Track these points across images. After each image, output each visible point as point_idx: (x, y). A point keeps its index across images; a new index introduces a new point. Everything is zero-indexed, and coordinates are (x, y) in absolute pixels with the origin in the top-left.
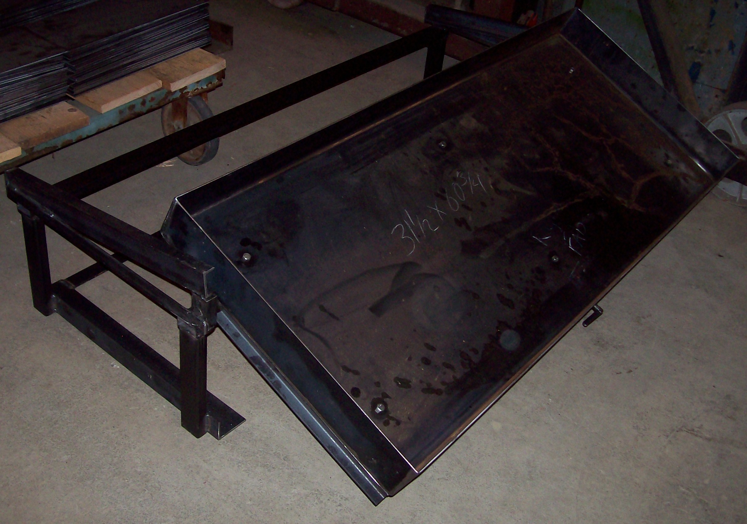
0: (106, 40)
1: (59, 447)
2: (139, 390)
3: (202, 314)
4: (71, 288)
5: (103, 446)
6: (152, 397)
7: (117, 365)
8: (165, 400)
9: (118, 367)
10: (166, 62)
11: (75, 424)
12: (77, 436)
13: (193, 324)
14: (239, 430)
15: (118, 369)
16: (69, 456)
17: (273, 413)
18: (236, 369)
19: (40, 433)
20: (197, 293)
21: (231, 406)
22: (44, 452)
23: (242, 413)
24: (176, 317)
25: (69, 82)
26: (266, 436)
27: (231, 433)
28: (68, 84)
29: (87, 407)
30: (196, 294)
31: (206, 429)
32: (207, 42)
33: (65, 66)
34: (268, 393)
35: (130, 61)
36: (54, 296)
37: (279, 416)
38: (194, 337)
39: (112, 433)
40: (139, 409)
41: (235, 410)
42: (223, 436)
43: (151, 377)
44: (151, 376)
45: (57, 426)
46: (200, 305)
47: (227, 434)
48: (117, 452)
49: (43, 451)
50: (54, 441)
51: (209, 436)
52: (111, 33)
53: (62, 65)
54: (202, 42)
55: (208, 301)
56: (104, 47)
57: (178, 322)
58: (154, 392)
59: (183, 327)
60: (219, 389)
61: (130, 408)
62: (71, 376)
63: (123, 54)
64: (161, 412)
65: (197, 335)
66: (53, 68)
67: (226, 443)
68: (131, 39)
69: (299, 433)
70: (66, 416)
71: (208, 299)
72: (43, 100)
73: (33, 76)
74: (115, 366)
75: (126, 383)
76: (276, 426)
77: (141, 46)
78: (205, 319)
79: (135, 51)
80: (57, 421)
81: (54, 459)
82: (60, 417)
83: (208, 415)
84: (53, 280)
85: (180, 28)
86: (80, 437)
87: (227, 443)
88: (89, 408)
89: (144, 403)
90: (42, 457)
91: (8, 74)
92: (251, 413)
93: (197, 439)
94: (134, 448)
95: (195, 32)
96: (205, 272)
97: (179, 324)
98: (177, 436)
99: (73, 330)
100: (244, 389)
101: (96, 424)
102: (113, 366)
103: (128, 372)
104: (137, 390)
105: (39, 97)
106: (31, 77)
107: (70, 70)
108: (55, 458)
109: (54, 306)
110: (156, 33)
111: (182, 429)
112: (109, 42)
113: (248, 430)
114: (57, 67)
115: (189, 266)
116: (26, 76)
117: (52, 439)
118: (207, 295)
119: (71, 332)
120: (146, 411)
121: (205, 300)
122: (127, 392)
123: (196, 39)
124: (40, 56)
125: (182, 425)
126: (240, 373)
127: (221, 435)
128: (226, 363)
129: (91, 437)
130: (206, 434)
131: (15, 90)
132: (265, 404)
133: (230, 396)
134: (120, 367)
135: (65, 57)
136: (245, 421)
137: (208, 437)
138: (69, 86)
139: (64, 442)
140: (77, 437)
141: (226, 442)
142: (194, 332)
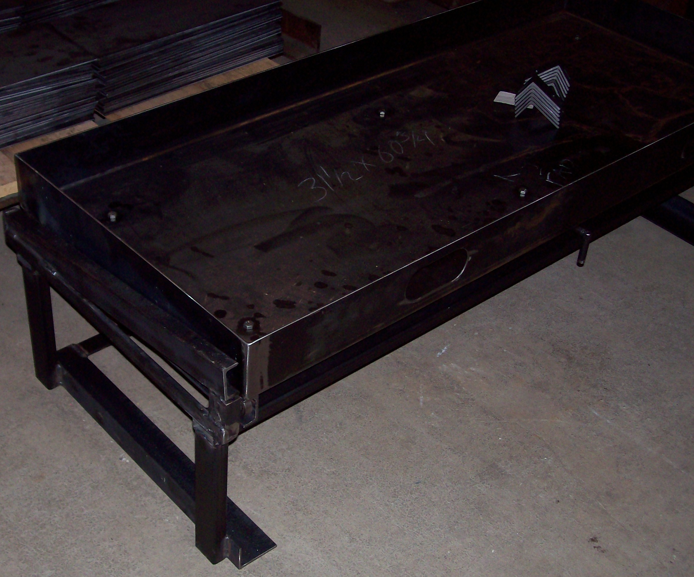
0: (147, 46)
1: (43, 558)
2: (149, 493)
3: (220, 419)
4: (84, 355)
5: (96, 563)
6: (164, 504)
7: (127, 459)
8: (179, 510)
9: (128, 461)
10: (224, 75)
11: (66, 531)
12: (66, 546)
13: (209, 430)
14: (266, 559)
15: (127, 463)
16: (54, 572)
17: (312, 540)
18: (273, 476)
19: (22, 538)
20: (216, 393)
21: (260, 525)
22: (23, 563)
23: (272, 535)
24: (191, 418)
25: (99, 97)
26: (298, 569)
27: (256, 562)
28: (97, 99)
29: (83, 510)
30: (214, 393)
31: (224, 554)
32: (277, 50)
33: (94, 77)
34: (309, 512)
35: (177, 72)
36: (59, 366)
37: (319, 544)
38: (211, 444)
39: (110, 546)
40: (146, 519)
41: (265, 531)
42: (245, 565)
43: (165, 481)
44: (164, 479)
45: (44, 530)
46: (218, 408)
47: (250, 563)
48: (112, 571)
49: (22, 561)
50: (38, 550)
51: (228, 562)
52: (154, 37)
53: (89, 76)
54: (271, 50)
55: (229, 404)
56: (144, 55)
57: (193, 424)
58: (167, 497)
59: (199, 430)
60: (249, 501)
61: (136, 517)
62: (68, 468)
63: (169, 63)
64: (173, 524)
65: (214, 444)
66: (77, 80)
67: (247, 574)
68: (178, 45)
69: (340, 569)
70: (56, 519)
71: (227, 402)
72: (66, 118)
73: (52, 88)
74: (124, 459)
75: (135, 483)
76: (312, 557)
77: (192, 54)
78: (223, 425)
79: (185, 59)
80: (45, 524)
81: (35, 574)
82: (50, 519)
83: (227, 538)
84: (59, 347)
85: (244, 32)
86: (69, 548)
87: (249, 574)
88: (86, 511)
89: (154, 511)
90: (20, 569)
91: (21, 85)
92: (284, 538)
93: (213, 565)
94: (134, 569)
95: (264, 37)
96: (225, 368)
97: (195, 426)
98: (187, 559)
99: (79, 409)
100: (279, 504)
101: (91, 533)
102: (121, 459)
103: (139, 469)
104: (147, 494)
105: (60, 115)
106: (49, 90)
107: (100, 82)
108: (35, 572)
109: (59, 378)
110: (212, 37)
111: (196, 551)
112: (150, 49)
113: (277, 559)
114: (83, 78)
115: (207, 358)
116: (44, 88)
117: (35, 548)
118: (228, 397)
119: (76, 410)
120: (154, 521)
121: (224, 402)
122: (134, 495)
123: (262, 47)
124: (62, 64)
125: (197, 545)
126: (278, 483)
127: (242, 564)
128: (261, 468)
129: (83, 549)
130: (225, 560)
131: (28, 106)
132: (303, 526)
133: (261, 511)
134: (130, 462)
135: (95, 66)
136: (276, 547)
137: (226, 564)
138: (97, 102)
139: (49, 552)
140: (65, 548)
141: (247, 572)
142: (211, 438)
